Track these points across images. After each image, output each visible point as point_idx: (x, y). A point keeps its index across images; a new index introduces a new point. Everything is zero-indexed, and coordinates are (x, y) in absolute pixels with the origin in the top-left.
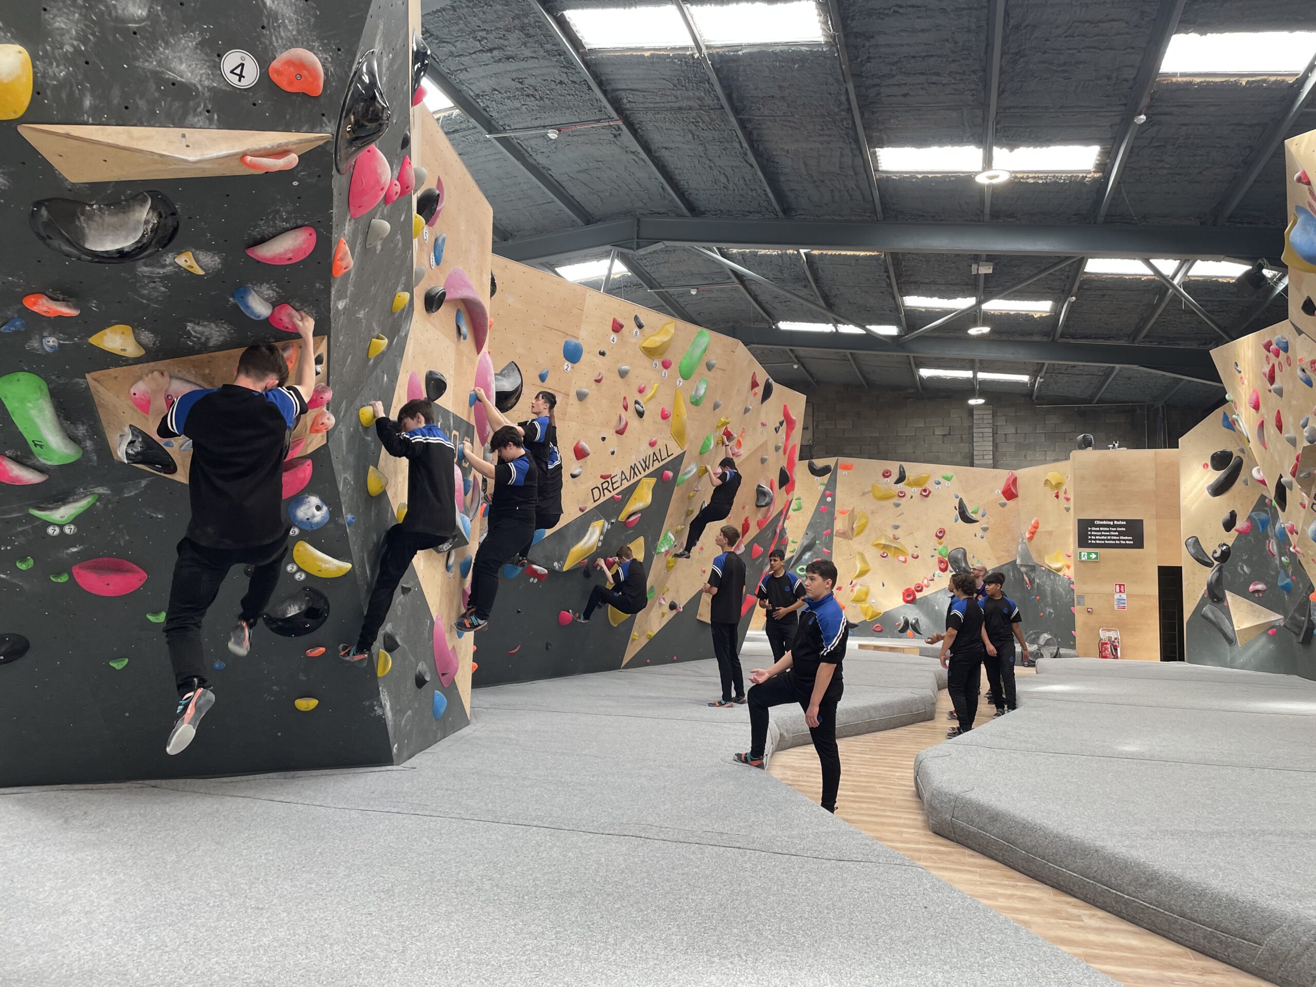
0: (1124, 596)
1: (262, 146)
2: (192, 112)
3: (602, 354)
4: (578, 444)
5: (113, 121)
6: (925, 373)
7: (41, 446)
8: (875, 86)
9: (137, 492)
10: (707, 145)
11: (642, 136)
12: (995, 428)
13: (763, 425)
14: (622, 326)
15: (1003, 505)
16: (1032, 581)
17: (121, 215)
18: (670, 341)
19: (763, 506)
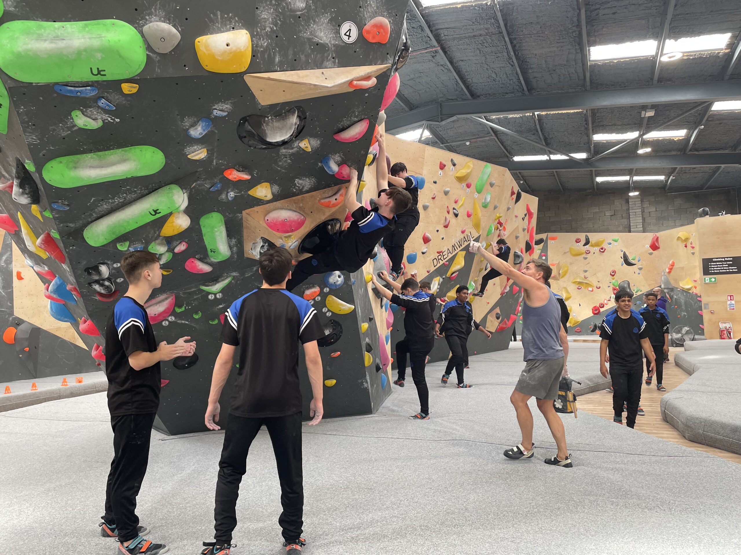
0: (733, 302)
1: (361, 75)
2: (326, 59)
3: (435, 182)
4: (424, 235)
5: (289, 69)
6: (599, 179)
7: (214, 252)
8: (596, 9)
9: (252, 273)
10: (487, 56)
11: (449, 55)
12: (643, 208)
13: (516, 217)
14: (445, 166)
15: (651, 254)
16: (672, 297)
17: (282, 121)
18: (471, 171)
19: (518, 264)
